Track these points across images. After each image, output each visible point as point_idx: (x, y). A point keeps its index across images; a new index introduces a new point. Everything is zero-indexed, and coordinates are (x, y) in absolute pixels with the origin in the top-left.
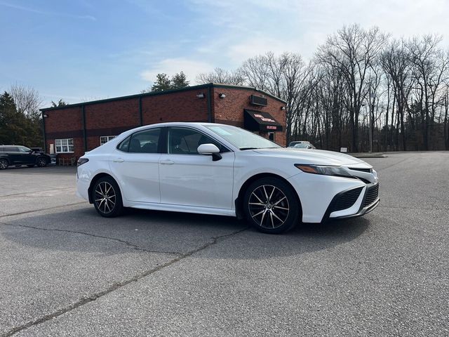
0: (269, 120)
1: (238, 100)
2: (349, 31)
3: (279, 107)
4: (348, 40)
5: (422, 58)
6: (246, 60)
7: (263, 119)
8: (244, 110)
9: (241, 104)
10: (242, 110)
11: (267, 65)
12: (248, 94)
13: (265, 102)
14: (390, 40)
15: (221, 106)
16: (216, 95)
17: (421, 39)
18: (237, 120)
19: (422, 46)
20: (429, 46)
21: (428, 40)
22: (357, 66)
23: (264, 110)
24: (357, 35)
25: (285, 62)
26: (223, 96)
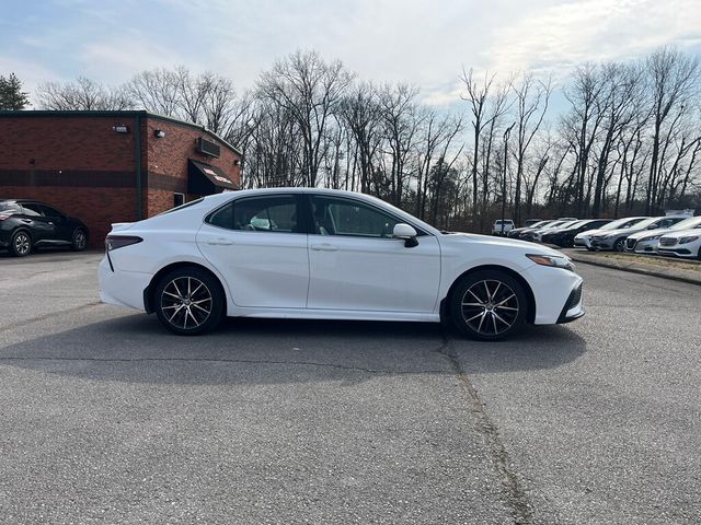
0: (225, 180)
1: (181, 144)
2: (305, 59)
3: (232, 161)
4: (304, 72)
5: (395, 114)
6: (141, 72)
7: (218, 178)
8: (189, 160)
9: (184, 150)
10: (185, 161)
11: (176, 86)
12: (194, 135)
13: (216, 151)
14: (357, 82)
15: (157, 150)
16: (150, 131)
17: (394, 89)
18: (179, 176)
19: (396, 97)
20: (404, 99)
21: (403, 91)
22: (312, 111)
23: (214, 162)
24: (315, 67)
25: (206, 88)
26: (162, 134)
